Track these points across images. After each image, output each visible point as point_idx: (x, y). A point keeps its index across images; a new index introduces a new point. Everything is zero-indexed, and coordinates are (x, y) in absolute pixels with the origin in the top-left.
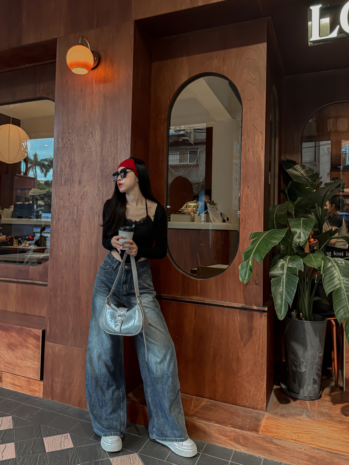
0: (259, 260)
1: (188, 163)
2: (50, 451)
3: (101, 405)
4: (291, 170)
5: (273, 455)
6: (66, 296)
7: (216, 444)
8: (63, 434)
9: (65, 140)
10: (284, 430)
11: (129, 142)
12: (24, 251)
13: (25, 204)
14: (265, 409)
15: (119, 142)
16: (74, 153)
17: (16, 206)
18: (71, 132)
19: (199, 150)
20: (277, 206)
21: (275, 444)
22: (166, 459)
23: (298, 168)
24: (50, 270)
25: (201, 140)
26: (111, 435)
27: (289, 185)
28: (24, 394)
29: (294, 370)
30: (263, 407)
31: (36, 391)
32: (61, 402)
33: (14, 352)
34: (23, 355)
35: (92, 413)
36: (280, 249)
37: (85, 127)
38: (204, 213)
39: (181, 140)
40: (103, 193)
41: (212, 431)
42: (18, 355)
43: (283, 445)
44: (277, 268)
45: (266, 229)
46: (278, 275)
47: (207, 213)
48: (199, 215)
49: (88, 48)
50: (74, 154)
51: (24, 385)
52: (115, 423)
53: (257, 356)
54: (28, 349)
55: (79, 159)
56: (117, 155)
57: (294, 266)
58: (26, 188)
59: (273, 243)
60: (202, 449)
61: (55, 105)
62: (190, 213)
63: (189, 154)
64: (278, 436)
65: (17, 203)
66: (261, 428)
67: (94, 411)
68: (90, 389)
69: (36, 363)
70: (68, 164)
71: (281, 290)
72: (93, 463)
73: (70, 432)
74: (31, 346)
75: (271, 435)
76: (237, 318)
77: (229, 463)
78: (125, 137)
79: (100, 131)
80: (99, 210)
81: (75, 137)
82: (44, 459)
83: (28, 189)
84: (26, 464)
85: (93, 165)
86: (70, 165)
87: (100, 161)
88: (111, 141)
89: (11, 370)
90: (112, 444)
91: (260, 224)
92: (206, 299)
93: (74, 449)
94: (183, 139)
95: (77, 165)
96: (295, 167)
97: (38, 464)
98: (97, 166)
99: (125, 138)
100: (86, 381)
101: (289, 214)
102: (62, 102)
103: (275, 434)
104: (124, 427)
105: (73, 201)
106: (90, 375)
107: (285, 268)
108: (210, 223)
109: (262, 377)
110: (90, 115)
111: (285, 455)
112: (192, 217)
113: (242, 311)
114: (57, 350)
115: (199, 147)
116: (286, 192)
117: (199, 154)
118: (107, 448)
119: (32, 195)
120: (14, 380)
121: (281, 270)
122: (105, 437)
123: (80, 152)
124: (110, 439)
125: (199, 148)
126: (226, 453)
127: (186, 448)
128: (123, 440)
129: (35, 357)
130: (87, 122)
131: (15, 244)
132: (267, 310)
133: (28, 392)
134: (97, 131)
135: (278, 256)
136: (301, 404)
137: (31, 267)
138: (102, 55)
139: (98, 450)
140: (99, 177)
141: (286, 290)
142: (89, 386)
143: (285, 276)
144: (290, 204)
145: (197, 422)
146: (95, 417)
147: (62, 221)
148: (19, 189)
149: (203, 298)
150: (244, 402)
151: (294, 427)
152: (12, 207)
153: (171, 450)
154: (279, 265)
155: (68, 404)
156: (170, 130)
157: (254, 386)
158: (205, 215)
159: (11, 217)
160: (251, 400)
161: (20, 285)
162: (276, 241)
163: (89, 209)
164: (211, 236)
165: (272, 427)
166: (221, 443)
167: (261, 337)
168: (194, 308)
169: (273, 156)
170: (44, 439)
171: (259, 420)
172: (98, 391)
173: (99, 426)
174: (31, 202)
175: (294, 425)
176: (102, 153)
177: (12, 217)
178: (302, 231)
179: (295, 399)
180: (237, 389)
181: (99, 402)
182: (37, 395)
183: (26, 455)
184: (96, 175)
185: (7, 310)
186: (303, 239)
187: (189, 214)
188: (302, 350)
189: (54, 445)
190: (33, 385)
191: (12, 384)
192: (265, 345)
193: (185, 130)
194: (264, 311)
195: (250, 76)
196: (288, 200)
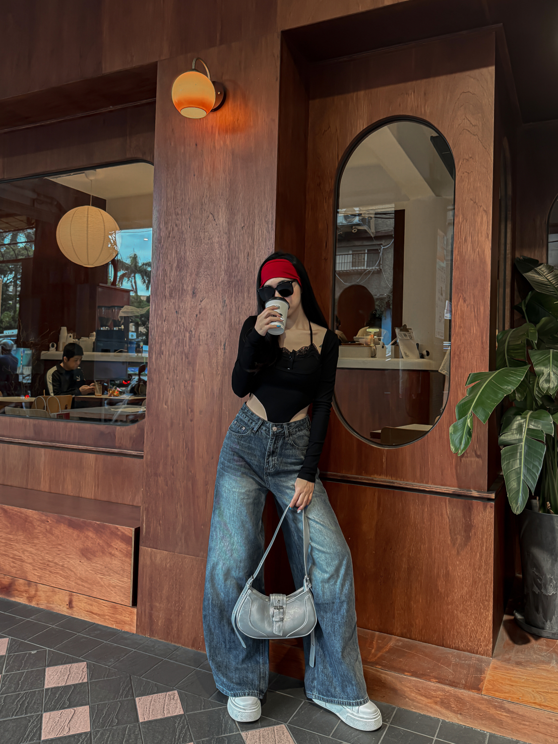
0: (483, 417)
1: (365, 268)
2: (146, 720)
3: (228, 647)
4: (531, 275)
5: (504, 728)
6: (173, 475)
7: (413, 709)
8: (167, 691)
9: (170, 224)
10: (522, 688)
11: (272, 227)
12: (112, 403)
13: (113, 330)
14: (491, 653)
15: (256, 228)
16: (185, 245)
17: (99, 333)
18: (180, 212)
19: (383, 248)
20: (508, 331)
21: (508, 711)
22: (331, 735)
23: (542, 271)
24: (147, 433)
25: (386, 232)
26: (245, 695)
27: (528, 297)
28: (107, 627)
29: (537, 593)
30: (488, 650)
31: (125, 623)
32: (165, 640)
33: (92, 562)
34: (106, 567)
35: (213, 660)
36: (515, 399)
37: (202, 205)
38: (391, 343)
39: (355, 231)
40: (230, 311)
41: (406, 689)
42: (97, 566)
43: (520, 713)
44: (511, 430)
45: (492, 368)
46: (513, 442)
47: (395, 344)
48: (383, 347)
49: (207, 76)
50: (185, 248)
51: (107, 614)
52: (250, 676)
53: (477, 570)
54: (113, 557)
55: (193, 256)
56: (254, 249)
57: (539, 427)
58: (115, 305)
59: (506, 391)
60: (389, 718)
61: (155, 170)
62: (369, 343)
63: (366, 254)
64: (513, 698)
65: (102, 329)
66: (485, 685)
67: (217, 656)
68: (211, 623)
69: (125, 579)
70: (175, 265)
71: (517, 466)
72: (214, 740)
73: (179, 689)
74: (117, 553)
75: (502, 697)
76: (446, 510)
77: (434, 741)
78: (267, 220)
79: (226, 210)
80: (224, 337)
81: (187, 221)
82: (136, 733)
83: (117, 307)
84: (107, 742)
85: (215, 264)
86: (178, 266)
87: (227, 259)
88: (244, 226)
89: (86, 589)
90: (244, 709)
91: (483, 360)
92: (396, 480)
93: (185, 716)
94: (358, 230)
95: (190, 266)
96: (538, 269)
97: (125, 741)
98: (221, 267)
99: (265, 221)
100: (205, 611)
101: (529, 344)
102: (166, 165)
103: (507, 695)
104: (265, 683)
105: (183, 323)
106: (210, 601)
107: (524, 431)
108: (400, 359)
109: (486, 603)
110: (210, 186)
111: (523, 729)
112: (373, 350)
113: (455, 499)
114: (158, 560)
115: (383, 242)
116: (524, 309)
117: (383, 254)
118: (236, 716)
119: (124, 317)
120: (91, 605)
121: (517, 434)
122: (234, 698)
123: (194, 244)
124: (244, 701)
125: (382, 244)
126: (429, 724)
127: (365, 716)
128: (263, 702)
129: (124, 570)
130: (205, 196)
131: (97, 392)
132: (493, 497)
133: (113, 624)
134: (222, 210)
135: (513, 411)
136: (548, 645)
137: (118, 428)
138: (230, 87)
139: (223, 718)
140: (224, 284)
141: (525, 465)
142: (209, 618)
143: (523, 444)
144: (530, 328)
145: (382, 673)
146: (219, 667)
147: (166, 355)
148: (105, 307)
149: (390, 478)
150: (457, 641)
151: (538, 683)
152: (93, 336)
153: (340, 719)
154: (515, 425)
155: (175, 642)
156: (339, 215)
157: (473, 617)
158: (392, 347)
159: (92, 350)
160: (468, 639)
161: (101, 457)
162: (510, 388)
163: (209, 336)
164: (402, 379)
165: (502, 683)
166: (421, 708)
167: (484, 540)
168: (376, 494)
169: (502, 252)
170: (137, 699)
171: (481, 671)
172: (224, 626)
173: (225, 680)
174: (123, 327)
175: (538, 680)
176: (229, 247)
177: (94, 351)
178: (552, 371)
179: (537, 637)
180: (446, 622)
181: (225, 642)
182: (127, 628)
183: (106, 727)
184: (220, 281)
185: (81, 496)
186: (554, 384)
187: (368, 345)
188: (550, 561)
189: (153, 710)
190: (121, 614)
191: (87, 611)
192: (490, 554)
193: (361, 214)
194: (490, 500)
195: (468, 120)
196: (526, 322)
